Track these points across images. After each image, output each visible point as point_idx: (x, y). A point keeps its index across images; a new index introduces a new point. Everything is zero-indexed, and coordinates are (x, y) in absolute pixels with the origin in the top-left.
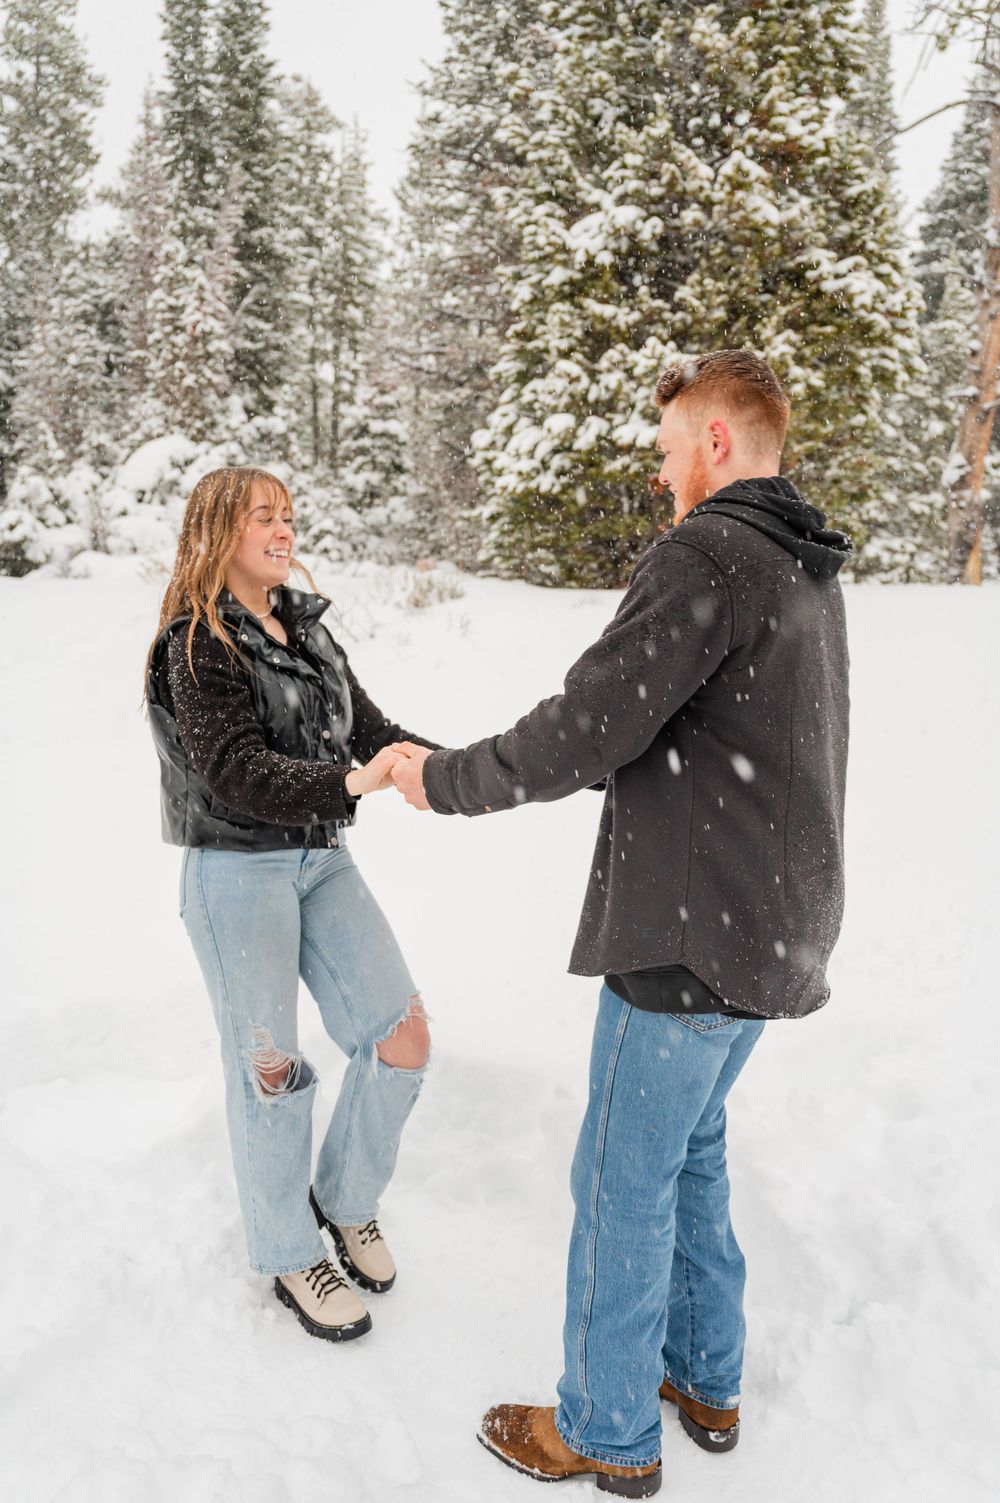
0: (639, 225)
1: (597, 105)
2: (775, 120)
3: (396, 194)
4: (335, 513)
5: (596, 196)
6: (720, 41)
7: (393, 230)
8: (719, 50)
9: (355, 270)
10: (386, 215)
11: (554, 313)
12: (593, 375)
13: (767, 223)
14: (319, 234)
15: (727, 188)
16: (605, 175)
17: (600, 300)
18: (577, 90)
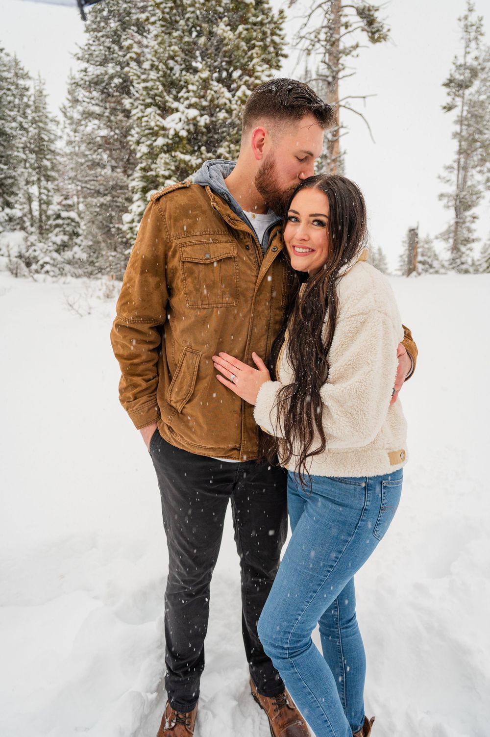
0: (198, 118)
1: (171, 63)
2: (257, 74)
3: (61, 109)
4: (50, 254)
5: (175, 105)
6: (230, 34)
8: (229, 40)
11: (161, 158)
14: (26, 126)
15: (239, 103)
16: (180, 95)
17: (182, 153)
18: (162, 55)
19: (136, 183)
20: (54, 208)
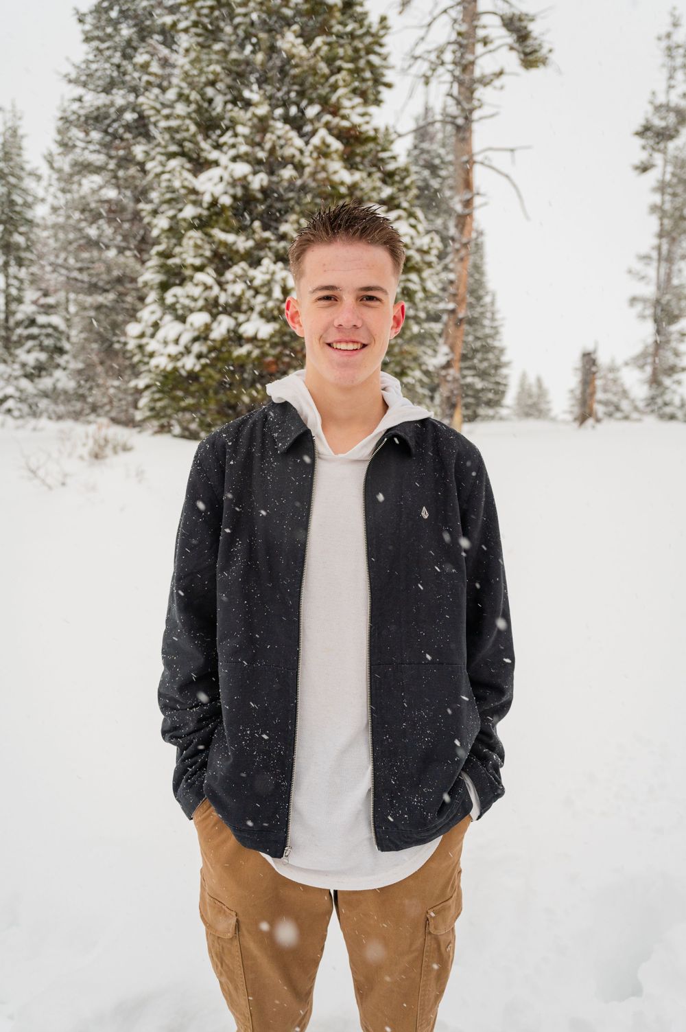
0: (250, 178)
1: (210, 92)
2: (343, 112)
3: (46, 158)
4: (15, 383)
5: (215, 155)
6: (301, 51)
7: (44, 183)
8: (301, 58)
9: (18, 209)
10: (39, 172)
11: (190, 238)
12: (221, 285)
13: (342, 183)
15: (315, 155)
16: (222, 140)
17: (224, 230)
18: (196, 79)
19: (150, 275)
20: (25, 310)
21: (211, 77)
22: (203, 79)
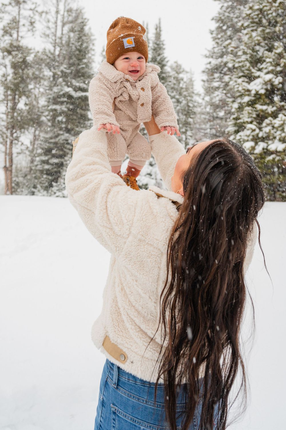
0: (274, 80)
1: (257, 48)
5: (258, 73)
9: (191, 108)
10: (200, 93)
11: (246, 110)
12: (260, 129)
16: (261, 67)
17: (261, 105)
18: (250, 44)
19: (230, 128)
21: (257, 42)
22: (253, 44)
